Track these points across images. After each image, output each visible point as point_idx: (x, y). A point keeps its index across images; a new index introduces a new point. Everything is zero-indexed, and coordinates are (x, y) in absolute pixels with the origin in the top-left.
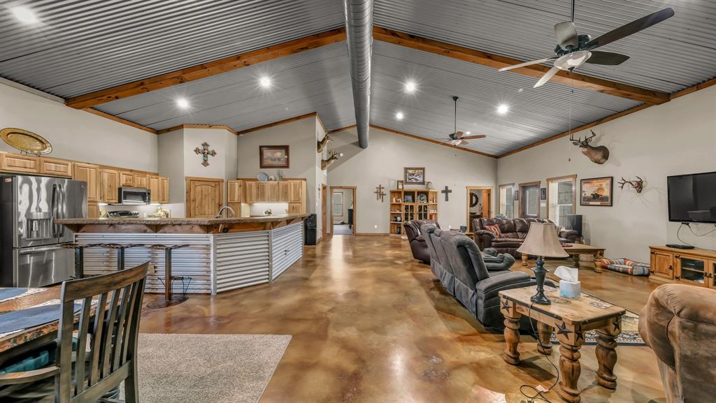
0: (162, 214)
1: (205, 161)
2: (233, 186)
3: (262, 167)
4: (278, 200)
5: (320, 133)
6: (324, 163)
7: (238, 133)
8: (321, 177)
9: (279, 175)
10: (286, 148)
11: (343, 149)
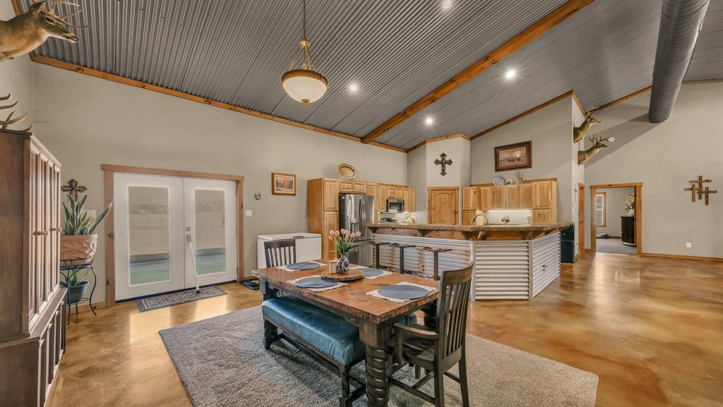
0: (411, 221)
1: (443, 170)
2: (467, 193)
3: (497, 170)
4: (518, 206)
5: (577, 118)
6: (582, 156)
7: (472, 139)
8: (577, 173)
9: (518, 176)
10: (528, 145)
11: (612, 131)
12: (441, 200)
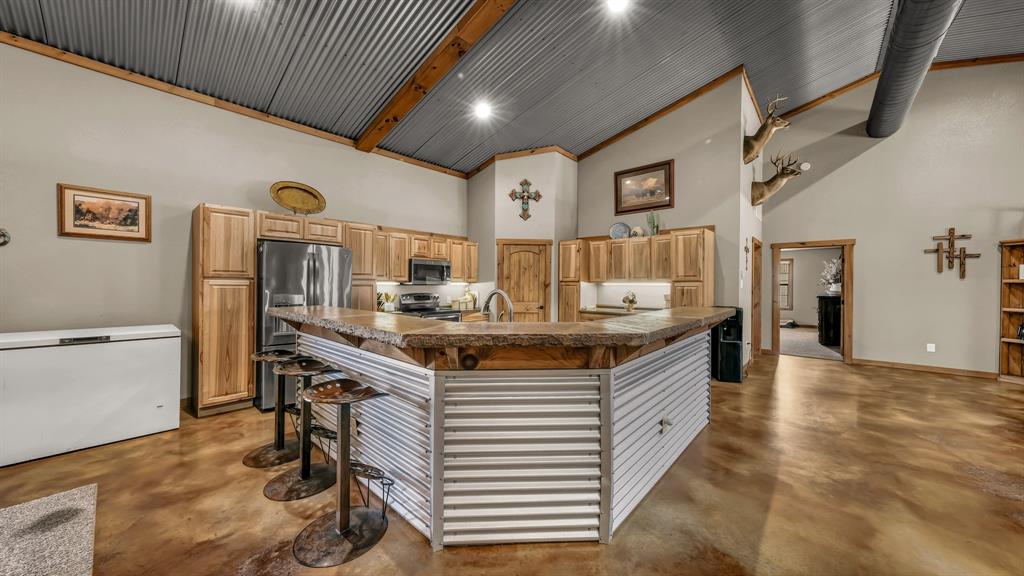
1: (525, 210)
2: (567, 250)
3: (619, 212)
4: (649, 276)
5: (749, 119)
6: (758, 190)
7: (579, 158)
8: (750, 222)
9: (651, 222)
10: (667, 166)
11: (808, 152)
12: (520, 262)
